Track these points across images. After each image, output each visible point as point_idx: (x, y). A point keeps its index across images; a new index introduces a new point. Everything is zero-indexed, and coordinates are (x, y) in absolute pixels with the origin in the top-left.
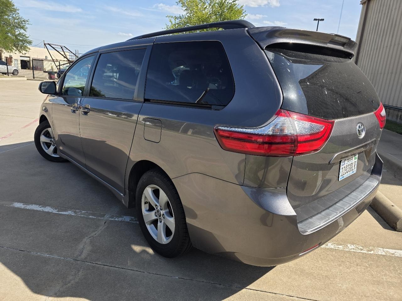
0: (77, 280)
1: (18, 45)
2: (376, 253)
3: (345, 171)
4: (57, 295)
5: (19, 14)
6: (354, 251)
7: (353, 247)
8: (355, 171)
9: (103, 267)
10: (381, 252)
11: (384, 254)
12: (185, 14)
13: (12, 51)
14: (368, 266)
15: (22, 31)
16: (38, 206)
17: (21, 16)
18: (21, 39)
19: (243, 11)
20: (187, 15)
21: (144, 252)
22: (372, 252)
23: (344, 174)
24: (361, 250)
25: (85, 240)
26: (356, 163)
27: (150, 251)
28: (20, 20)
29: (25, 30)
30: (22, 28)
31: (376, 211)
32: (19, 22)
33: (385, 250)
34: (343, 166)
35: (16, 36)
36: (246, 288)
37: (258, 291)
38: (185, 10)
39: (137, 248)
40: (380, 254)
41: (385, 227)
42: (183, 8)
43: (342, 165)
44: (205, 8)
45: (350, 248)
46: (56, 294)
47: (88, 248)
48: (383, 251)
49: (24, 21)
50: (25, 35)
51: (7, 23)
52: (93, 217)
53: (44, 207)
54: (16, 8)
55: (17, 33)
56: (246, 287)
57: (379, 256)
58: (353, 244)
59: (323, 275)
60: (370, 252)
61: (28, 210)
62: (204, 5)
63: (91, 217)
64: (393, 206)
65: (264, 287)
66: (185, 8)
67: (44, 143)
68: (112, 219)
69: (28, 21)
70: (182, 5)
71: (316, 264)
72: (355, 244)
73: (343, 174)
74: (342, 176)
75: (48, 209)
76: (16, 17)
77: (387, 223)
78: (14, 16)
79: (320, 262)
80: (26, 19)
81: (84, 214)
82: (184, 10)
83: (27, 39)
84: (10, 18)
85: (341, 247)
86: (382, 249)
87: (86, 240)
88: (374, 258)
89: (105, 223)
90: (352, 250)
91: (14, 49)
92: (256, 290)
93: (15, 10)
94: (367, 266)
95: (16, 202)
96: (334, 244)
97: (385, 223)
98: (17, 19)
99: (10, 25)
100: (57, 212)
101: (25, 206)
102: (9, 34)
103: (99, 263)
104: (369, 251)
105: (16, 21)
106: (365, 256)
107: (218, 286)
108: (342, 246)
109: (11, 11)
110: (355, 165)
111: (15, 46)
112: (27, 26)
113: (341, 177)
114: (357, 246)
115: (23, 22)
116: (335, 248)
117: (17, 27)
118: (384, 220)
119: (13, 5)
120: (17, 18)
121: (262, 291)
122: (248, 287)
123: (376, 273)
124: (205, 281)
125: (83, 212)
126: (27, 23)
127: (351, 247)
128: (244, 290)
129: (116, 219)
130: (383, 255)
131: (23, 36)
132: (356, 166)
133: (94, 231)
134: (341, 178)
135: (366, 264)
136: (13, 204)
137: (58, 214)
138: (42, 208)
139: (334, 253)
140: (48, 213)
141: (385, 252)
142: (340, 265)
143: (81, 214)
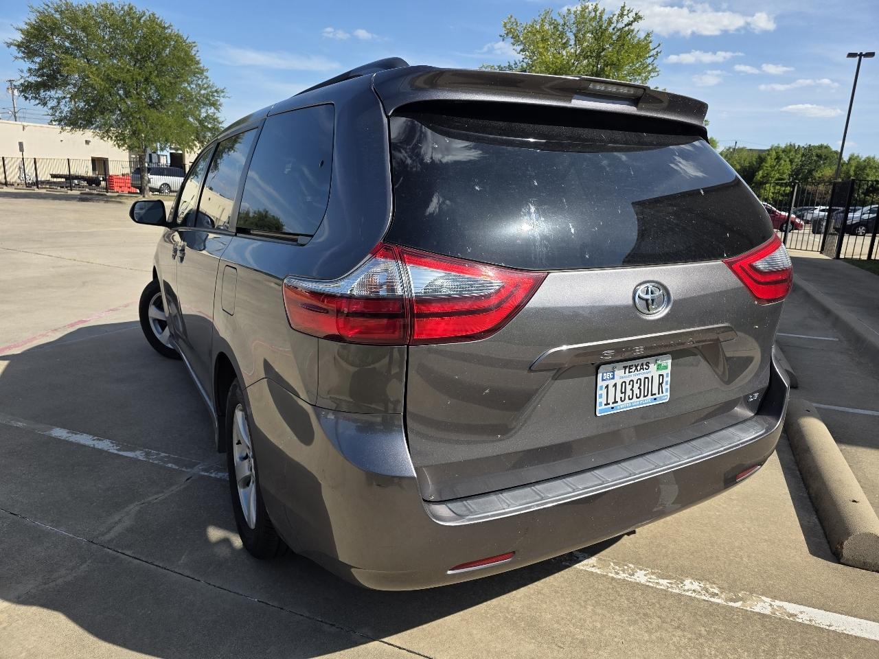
0: (69, 578)
1: (204, 137)
2: (748, 609)
3: (619, 395)
4: (20, 600)
5: (207, 78)
6: (693, 595)
7: (696, 586)
8: (665, 396)
9: (130, 562)
10: (762, 606)
11: (768, 611)
12: (521, 60)
13: (193, 149)
14: (704, 633)
15: (211, 110)
16: (91, 437)
17: (211, 83)
18: (210, 126)
19: (651, 46)
20: (525, 60)
21: (226, 541)
22: (738, 604)
23: (615, 402)
24: (714, 595)
25: (131, 506)
26: (668, 379)
27: (237, 542)
28: (209, 90)
29: (218, 109)
30: (213, 104)
31: (817, 511)
32: (208, 94)
33: (777, 603)
34: (611, 383)
35: (201, 122)
36: (382, 640)
37: (404, 649)
38: (521, 50)
39: (215, 534)
40: (757, 609)
41: (815, 550)
42: (515, 47)
43: (603, 380)
44: (565, 43)
45: (686, 588)
46: (19, 598)
47: (128, 522)
48: (771, 605)
49: (216, 91)
50: (216, 119)
51: (188, 98)
52: (174, 467)
53: (100, 440)
54: (204, 67)
55: (204, 115)
56: (383, 638)
57: (749, 616)
58: (699, 580)
59: (577, 638)
60: (731, 604)
61: (71, 443)
62: (562, 38)
63: (170, 465)
64: (854, 501)
65: (421, 645)
66: (521, 47)
67: (155, 320)
68: (206, 474)
69: (223, 92)
70: (512, 41)
71: (576, 612)
72: (708, 580)
73: (611, 400)
74: (607, 404)
75: (105, 445)
76: (203, 85)
77: (829, 542)
78: (200, 82)
79: (590, 608)
80: (220, 86)
81: (161, 459)
82: (518, 51)
83: (220, 125)
84: (192, 86)
85: (664, 582)
86: (768, 600)
87: (134, 508)
88: (735, 617)
89: (188, 479)
90: (689, 594)
91: (196, 146)
92: (400, 648)
93: (202, 71)
94: (700, 634)
95: (58, 427)
96: (653, 573)
97: (826, 541)
98: (205, 89)
99: (192, 100)
100: (116, 452)
101: (70, 435)
102: (191, 119)
103: (128, 553)
104: (732, 600)
105: (203, 92)
106: (711, 611)
107: (326, 627)
108: (669, 581)
109: (194, 74)
110: (660, 384)
111: (198, 139)
112: (222, 100)
113: (603, 407)
114: (708, 586)
115: (215, 94)
116: (647, 584)
117: (205, 104)
118: (825, 533)
119: (198, 63)
120: (205, 86)
121: (411, 652)
122: (386, 640)
123: (713, 652)
124: (307, 614)
125: (163, 454)
126: (223, 94)
127: (691, 586)
128: (375, 644)
129: (213, 475)
130: (764, 616)
131: (214, 120)
132: (666, 387)
133: (158, 493)
134: (601, 410)
135: (703, 629)
136: (51, 429)
137: (116, 454)
138: (96, 443)
139: (638, 593)
140: (101, 451)
141: (773, 609)
142: (635, 622)
143: (156, 459)
